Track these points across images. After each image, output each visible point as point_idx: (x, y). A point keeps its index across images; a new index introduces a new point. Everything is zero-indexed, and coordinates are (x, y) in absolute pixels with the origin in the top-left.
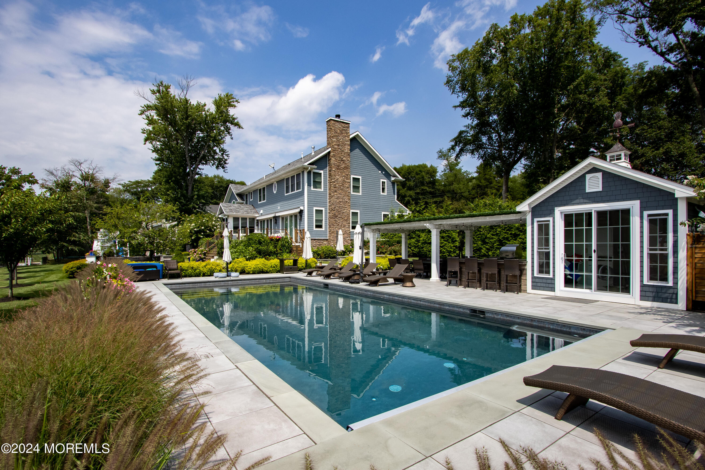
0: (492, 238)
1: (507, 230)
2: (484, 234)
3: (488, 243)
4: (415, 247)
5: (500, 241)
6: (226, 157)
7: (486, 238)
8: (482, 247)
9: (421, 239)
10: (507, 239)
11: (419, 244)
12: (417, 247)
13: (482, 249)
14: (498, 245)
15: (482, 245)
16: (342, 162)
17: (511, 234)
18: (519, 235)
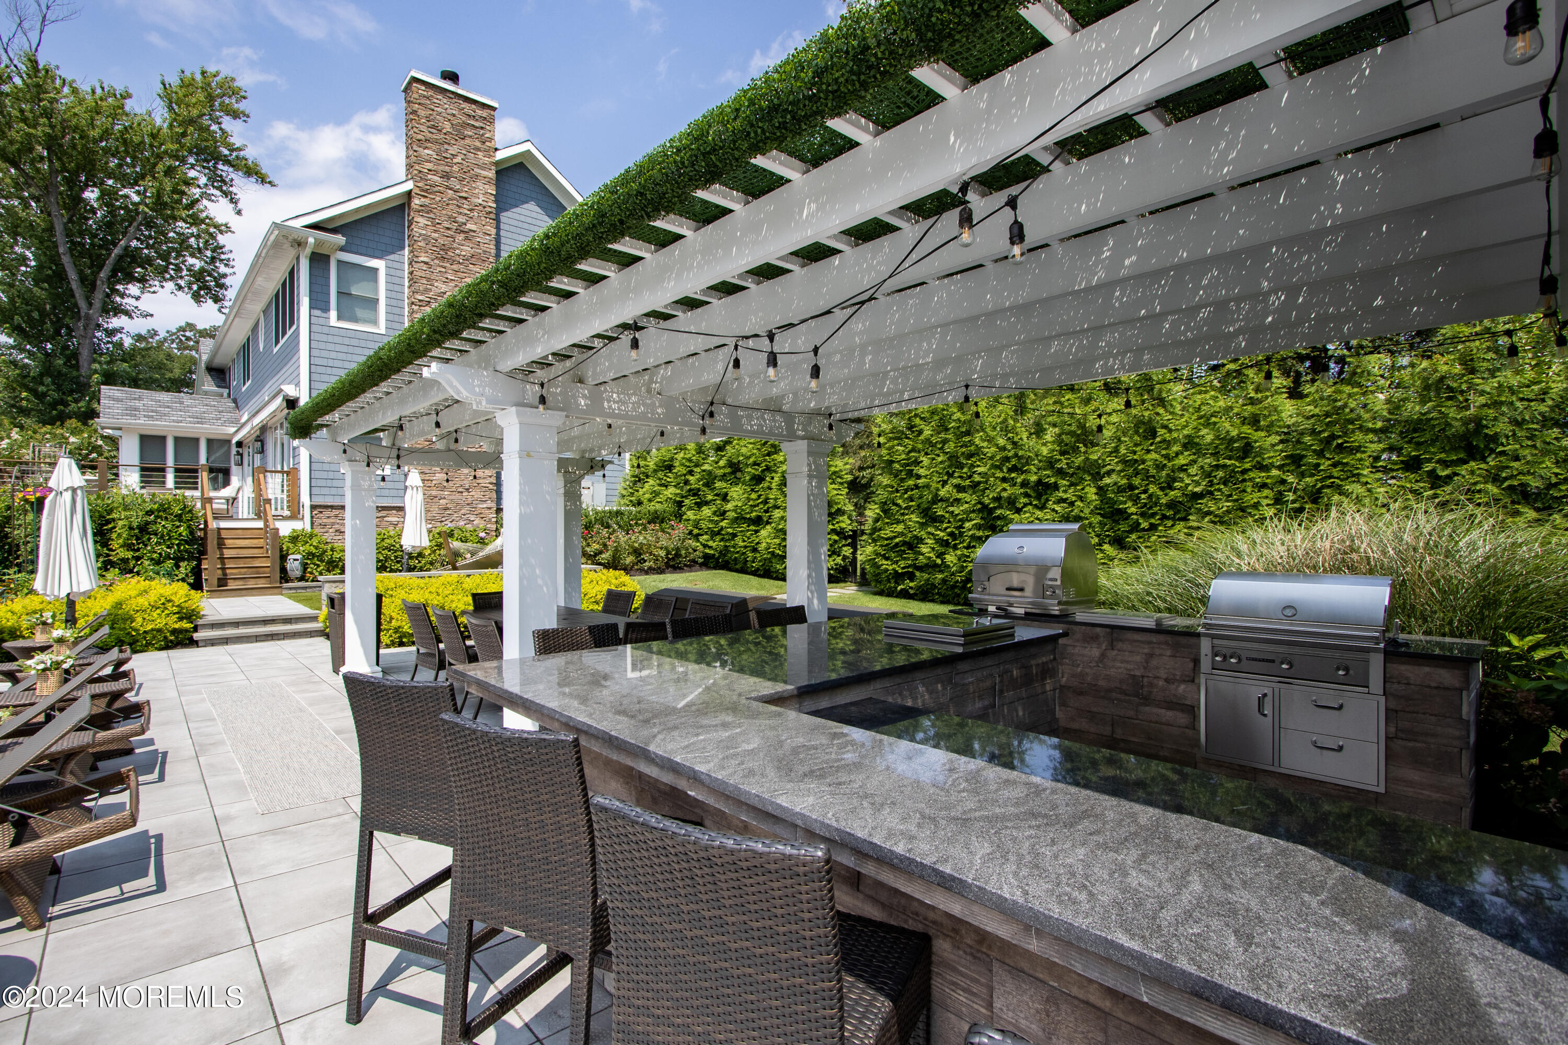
0: (958, 501)
1: (1010, 470)
2: (927, 486)
3: (941, 519)
4: (714, 534)
5: (985, 510)
6: (223, 269)
7: (936, 500)
8: (923, 534)
9: (730, 506)
10: (1011, 503)
11: (723, 524)
12: (719, 533)
13: (921, 540)
14: (978, 527)
15: (923, 525)
16: (461, 237)
17: (1024, 484)
18: (1056, 487)
